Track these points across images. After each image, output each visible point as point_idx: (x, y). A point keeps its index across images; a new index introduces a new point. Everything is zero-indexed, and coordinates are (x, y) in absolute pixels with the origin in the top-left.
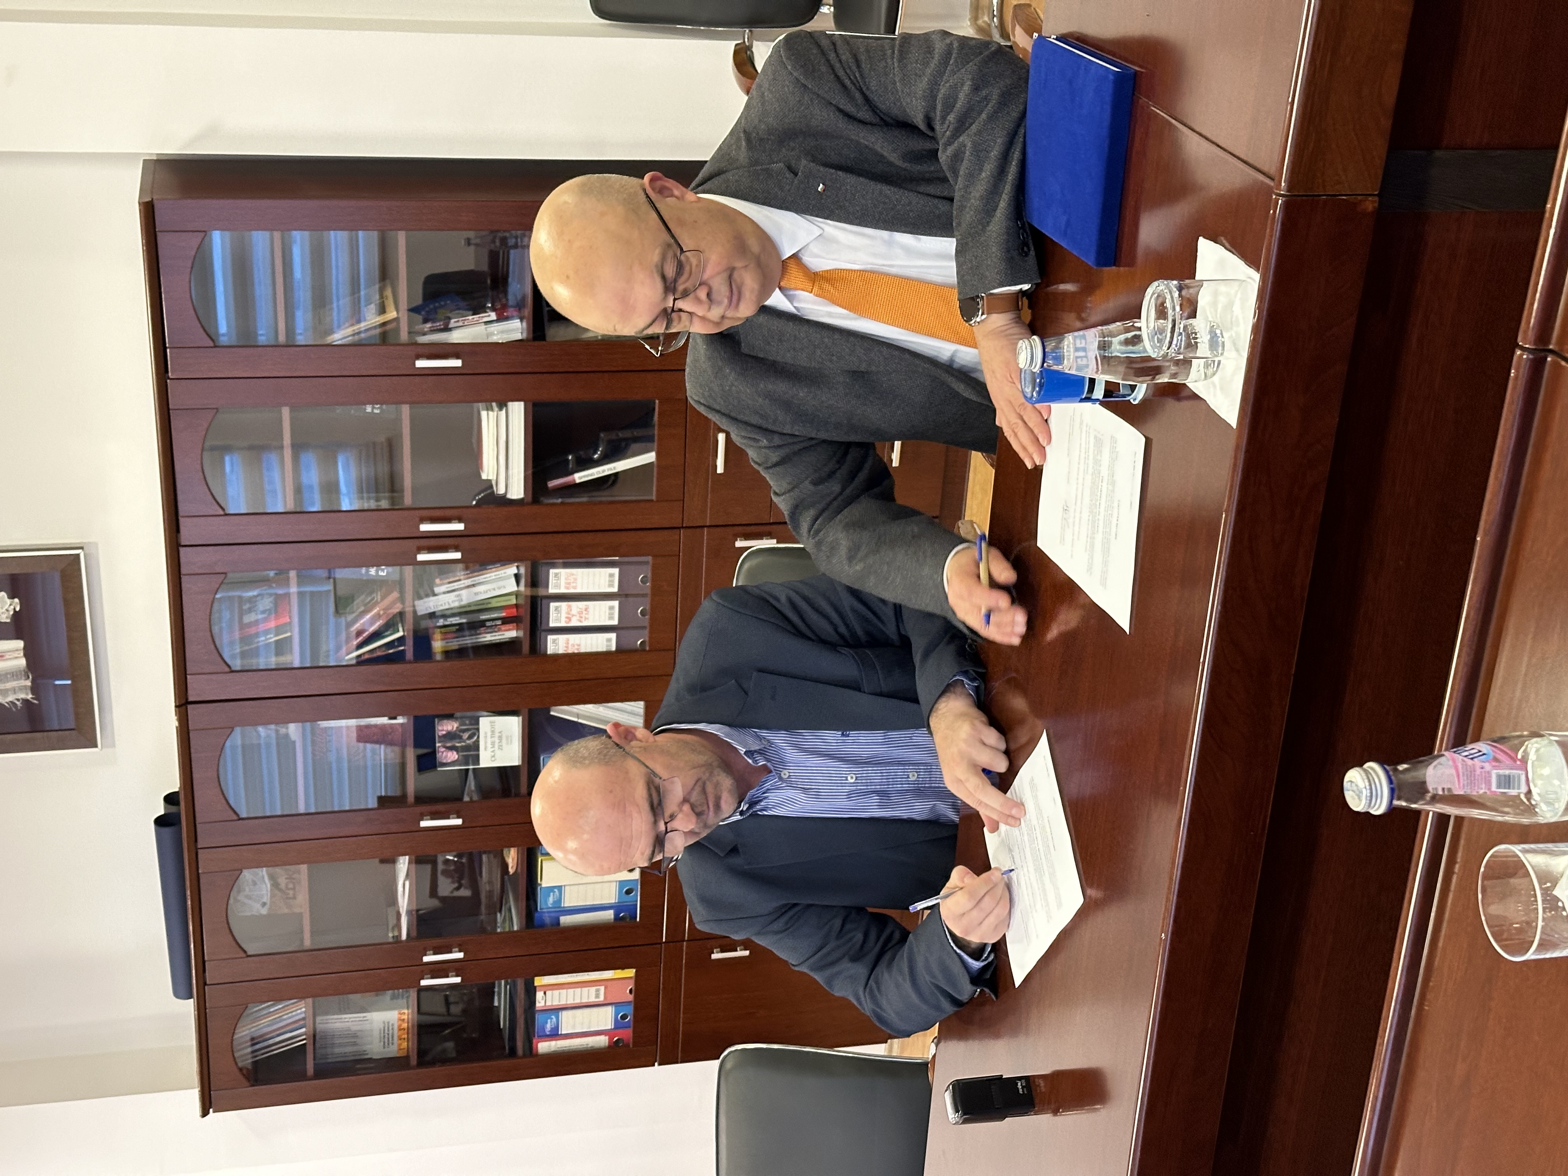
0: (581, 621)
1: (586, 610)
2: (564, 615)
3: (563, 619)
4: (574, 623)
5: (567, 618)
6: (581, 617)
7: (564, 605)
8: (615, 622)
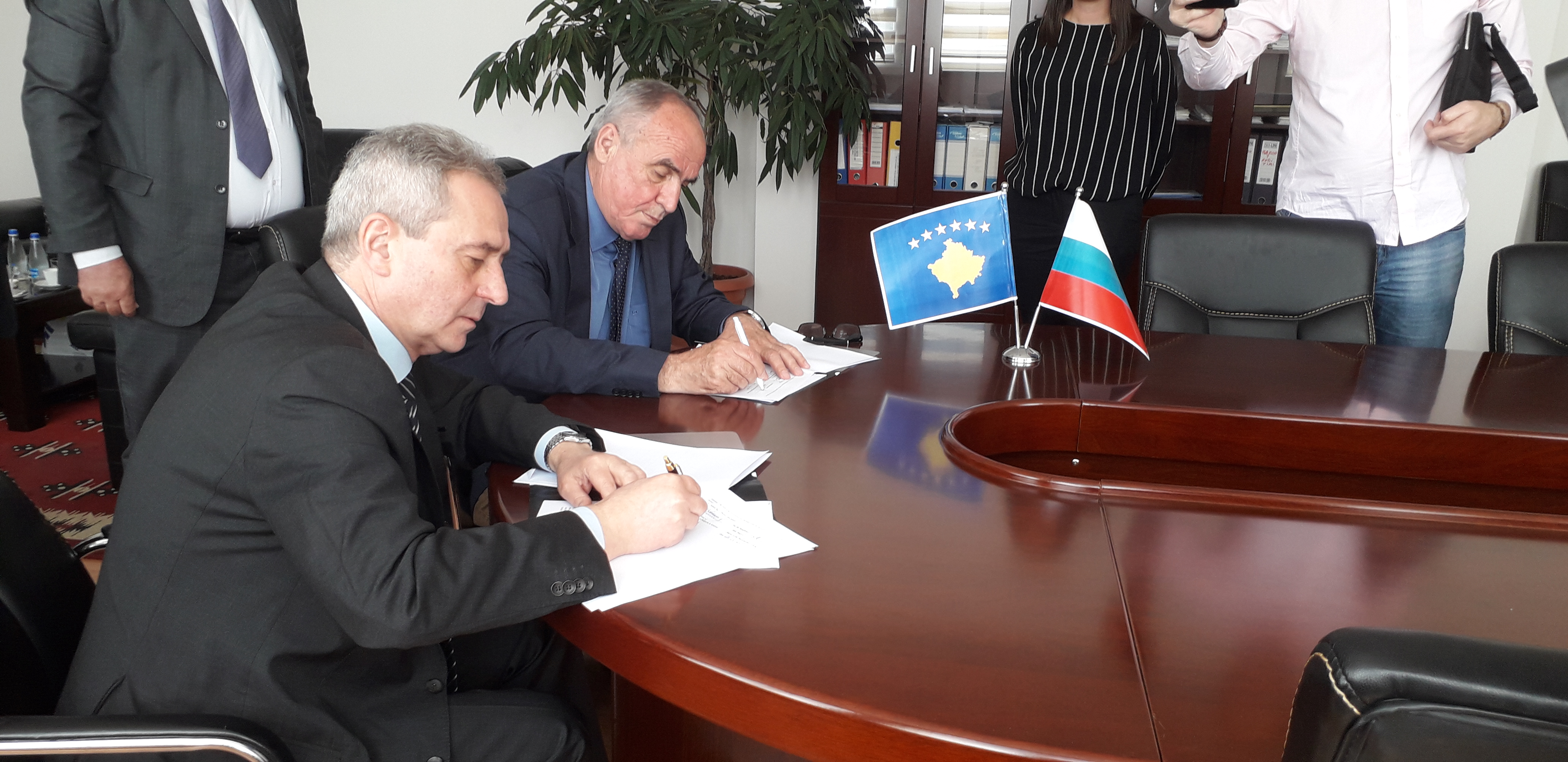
0: (1263, 160)
1: (1270, 164)
2: (1269, 150)
3: (1267, 149)
4: (1263, 156)
5: (1267, 152)
6: (1266, 160)
7: (1277, 150)
8: (1258, 182)
